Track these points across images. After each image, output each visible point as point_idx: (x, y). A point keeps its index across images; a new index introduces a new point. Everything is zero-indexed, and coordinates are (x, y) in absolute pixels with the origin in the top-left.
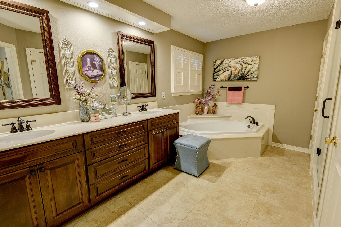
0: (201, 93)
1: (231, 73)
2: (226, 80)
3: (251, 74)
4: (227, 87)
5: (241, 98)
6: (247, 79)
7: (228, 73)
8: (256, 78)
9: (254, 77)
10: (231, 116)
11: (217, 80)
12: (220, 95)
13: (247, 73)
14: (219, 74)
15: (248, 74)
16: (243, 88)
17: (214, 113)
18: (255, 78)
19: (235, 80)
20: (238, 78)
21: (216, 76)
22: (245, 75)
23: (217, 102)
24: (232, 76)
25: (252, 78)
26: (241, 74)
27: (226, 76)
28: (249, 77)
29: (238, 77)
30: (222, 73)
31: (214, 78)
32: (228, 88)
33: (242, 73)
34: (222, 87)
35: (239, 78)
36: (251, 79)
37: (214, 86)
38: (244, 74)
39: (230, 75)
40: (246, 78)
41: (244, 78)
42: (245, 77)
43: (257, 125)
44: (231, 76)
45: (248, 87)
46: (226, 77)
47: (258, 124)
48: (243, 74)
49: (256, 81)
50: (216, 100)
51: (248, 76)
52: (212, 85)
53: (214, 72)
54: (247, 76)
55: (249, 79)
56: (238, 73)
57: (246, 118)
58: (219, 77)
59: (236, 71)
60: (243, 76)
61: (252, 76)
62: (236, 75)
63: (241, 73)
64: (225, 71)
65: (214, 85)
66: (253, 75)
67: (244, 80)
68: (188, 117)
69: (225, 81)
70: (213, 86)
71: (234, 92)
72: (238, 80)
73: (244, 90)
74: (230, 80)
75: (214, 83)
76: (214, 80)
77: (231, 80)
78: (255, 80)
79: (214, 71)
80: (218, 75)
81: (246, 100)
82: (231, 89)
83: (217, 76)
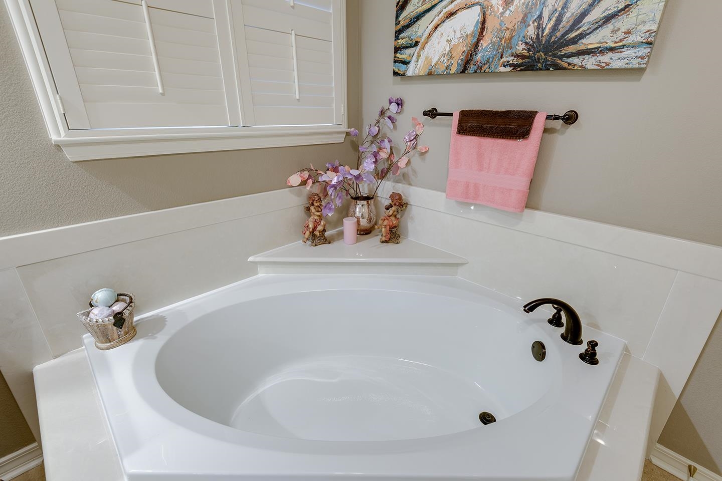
0: (341, 139)
1: (484, 22)
2: (454, 69)
3: (608, 19)
4: (451, 115)
5: (521, 182)
6: (575, 60)
7: (463, 28)
8: (643, 51)
9: (631, 39)
10: (462, 264)
11: (411, 70)
12: (422, 154)
13: (584, 15)
14: (419, 34)
15: (587, 19)
16: (539, 123)
17: (394, 235)
18: (633, 46)
19: (502, 69)
20: (517, 56)
21: (406, 47)
22: (567, 33)
23: (411, 185)
24: (484, 43)
25: (612, 49)
26: (538, 28)
27: (453, 43)
28: (590, 42)
29: (520, 48)
30: (436, 28)
31: (395, 62)
32: (455, 119)
33: (546, 15)
34: (432, 113)
35: (525, 53)
36: (605, 58)
37: (398, 104)
38: (559, 20)
39: (473, 34)
40: (572, 49)
41: (555, 56)
42: (564, 42)
43: (590, 357)
44: (476, 45)
45: (570, 118)
46: (450, 55)
47: (594, 354)
48: (552, 23)
49: (635, 73)
50: (405, 178)
51: (582, 36)
52: (391, 103)
53: (397, 23)
54: (574, 41)
55: (590, 62)
56: (524, 21)
57: (531, 307)
58: (419, 56)
59: (512, 8)
60: (548, 41)
61: (614, 31)
62: (507, 34)
63: (540, 17)
64: (451, 14)
65: (400, 103)
66: (623, 23)
67: (558, 68)
68: (251, 259)
69: (446, 76)
70: (394, 108)
71: (488, 143)
72: (515, 66)
73: (546, 131)
74: (472, 68)
75: (400, 89)
76: (396, 74)
77: (479, 71)
78: (635, 64)
79: (397, 17)
80: (417, 44)
81: (549, 191)
82: (472, 123)
83: (411, 46)
